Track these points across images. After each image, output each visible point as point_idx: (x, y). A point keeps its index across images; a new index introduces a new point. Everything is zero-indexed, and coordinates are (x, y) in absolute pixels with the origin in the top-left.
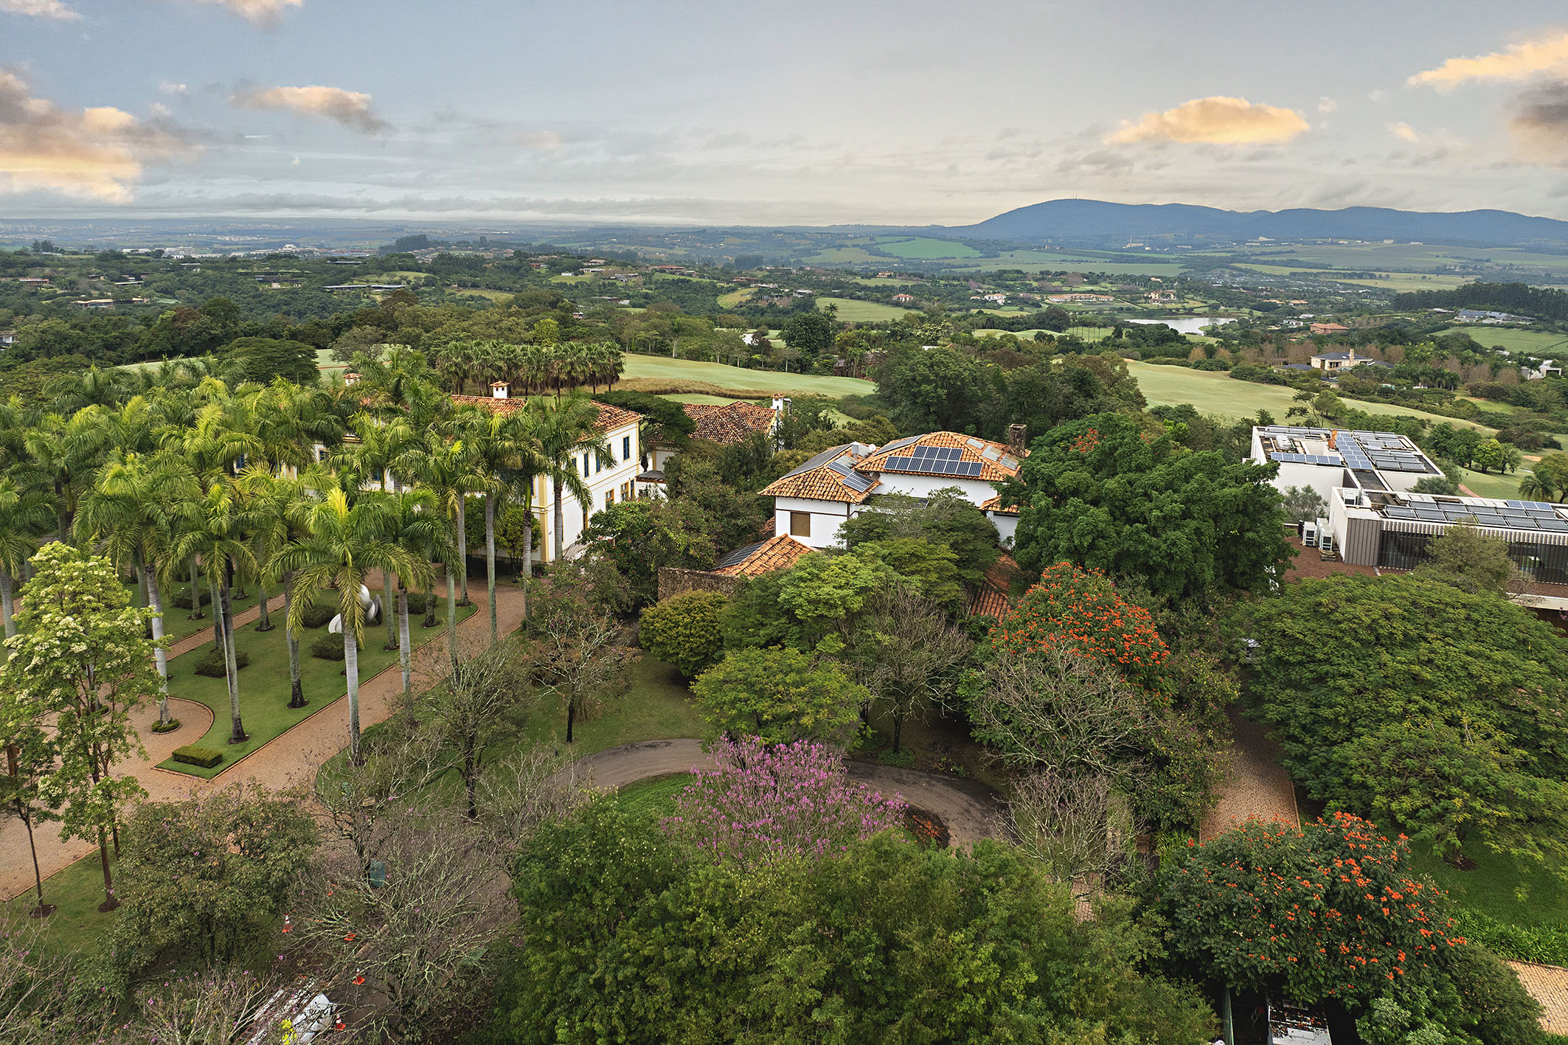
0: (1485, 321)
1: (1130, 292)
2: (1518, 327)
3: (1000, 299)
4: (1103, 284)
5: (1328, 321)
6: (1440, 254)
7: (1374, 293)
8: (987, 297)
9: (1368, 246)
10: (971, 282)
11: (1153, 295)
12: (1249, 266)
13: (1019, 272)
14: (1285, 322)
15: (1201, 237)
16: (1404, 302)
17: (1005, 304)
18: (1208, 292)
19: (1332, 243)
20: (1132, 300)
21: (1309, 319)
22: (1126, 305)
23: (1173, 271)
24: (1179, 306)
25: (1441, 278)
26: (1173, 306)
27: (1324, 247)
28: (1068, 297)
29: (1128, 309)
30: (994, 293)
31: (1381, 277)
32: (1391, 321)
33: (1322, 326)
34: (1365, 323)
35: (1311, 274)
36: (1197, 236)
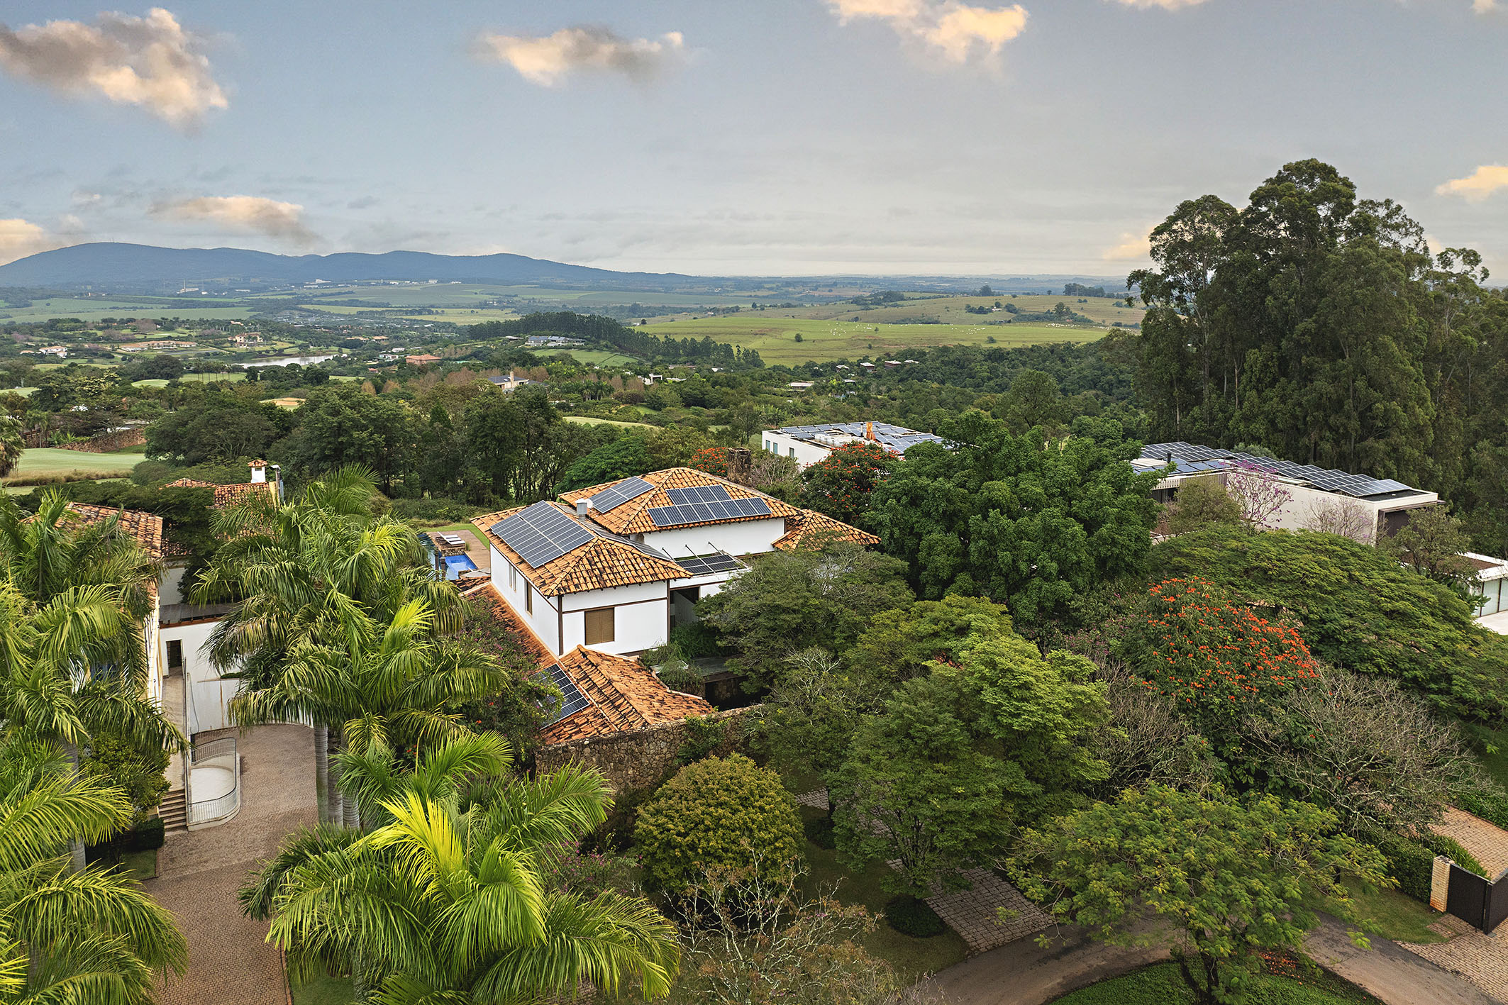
0: (549, 345)
1: (213, 336)
2: (574, 347)
3: (61, 351)
4: (180, 330)
5: (420, 353)
6: (478, 291)
7: (438, 326)
8: (43, 350)
9: (416, 286)
10: (15, 334)
11: (238, 338)
12: (317, 307)
13: (76, 321)
14: (381, 356)
15: (258, 280)
16: (476, 332)
17: (68, 357)
18: (293, 333)
19: (384, 284)
20: (216, 345)
21: (400, 353)
22: (211, 350)
23: (245, 314)
24: (268, 348)
25: (485, 311)
26: (261, 348)
27: (379, 288)
28: (144, 345)
29: (215, 354)
30: (50, 345)
31: (437, 313)
32: (475, 350)
33: (418, 358)
34: (453, 353)
35: (377, 312)
36: (252, 280)
